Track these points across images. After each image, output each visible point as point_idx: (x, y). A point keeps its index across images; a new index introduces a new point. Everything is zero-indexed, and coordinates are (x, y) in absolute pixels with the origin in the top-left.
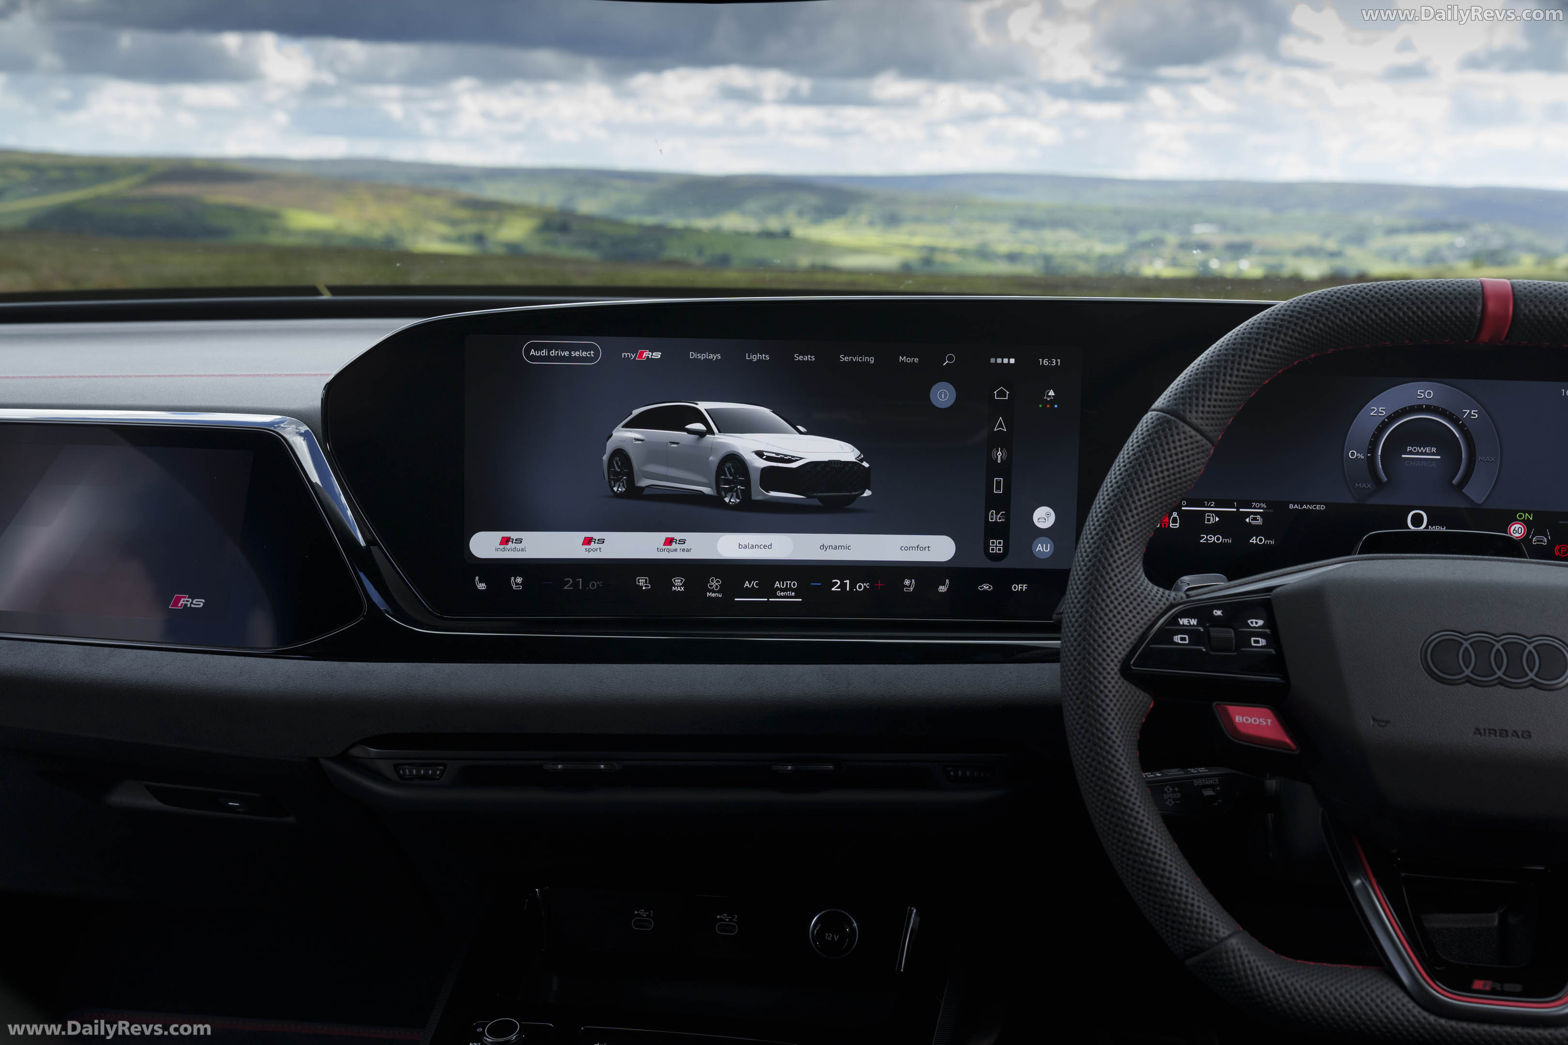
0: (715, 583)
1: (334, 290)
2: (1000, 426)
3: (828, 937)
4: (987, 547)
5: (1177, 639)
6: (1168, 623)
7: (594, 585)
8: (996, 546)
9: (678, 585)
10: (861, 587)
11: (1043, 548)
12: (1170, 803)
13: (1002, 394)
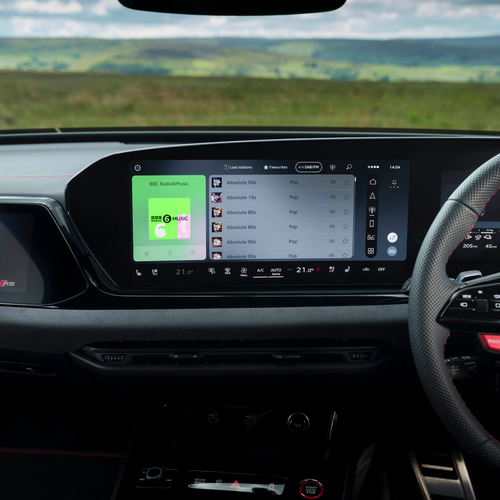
0: (244, 270)
2: (373, 196)
3: (296, 425)
4: (367, 251)
5: (462, 304)
6: (456, 297)
7: (190, 272)
8: (371, 251)
9: (228, 271)
10: (310, 270)
11: (392, 251)
12: (454, 373)
13: (373, 182)
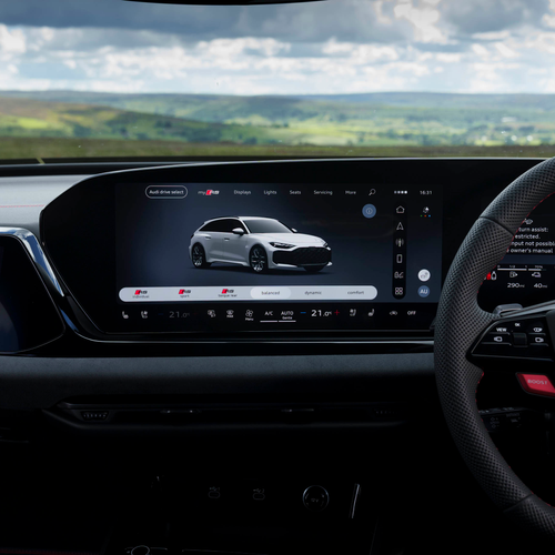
0: (249, 313)
1: (46, 160)
2: (400, 227)
3: (314, 500)
4: (394, 291)
5: (496, 339)
6: (491, 330)
7: (185, 315)
8: (399, 291)
9: (230, 314)
10: (327, 314)
11: (424, 292)
12: (493, 426)
13: (400, 210)
